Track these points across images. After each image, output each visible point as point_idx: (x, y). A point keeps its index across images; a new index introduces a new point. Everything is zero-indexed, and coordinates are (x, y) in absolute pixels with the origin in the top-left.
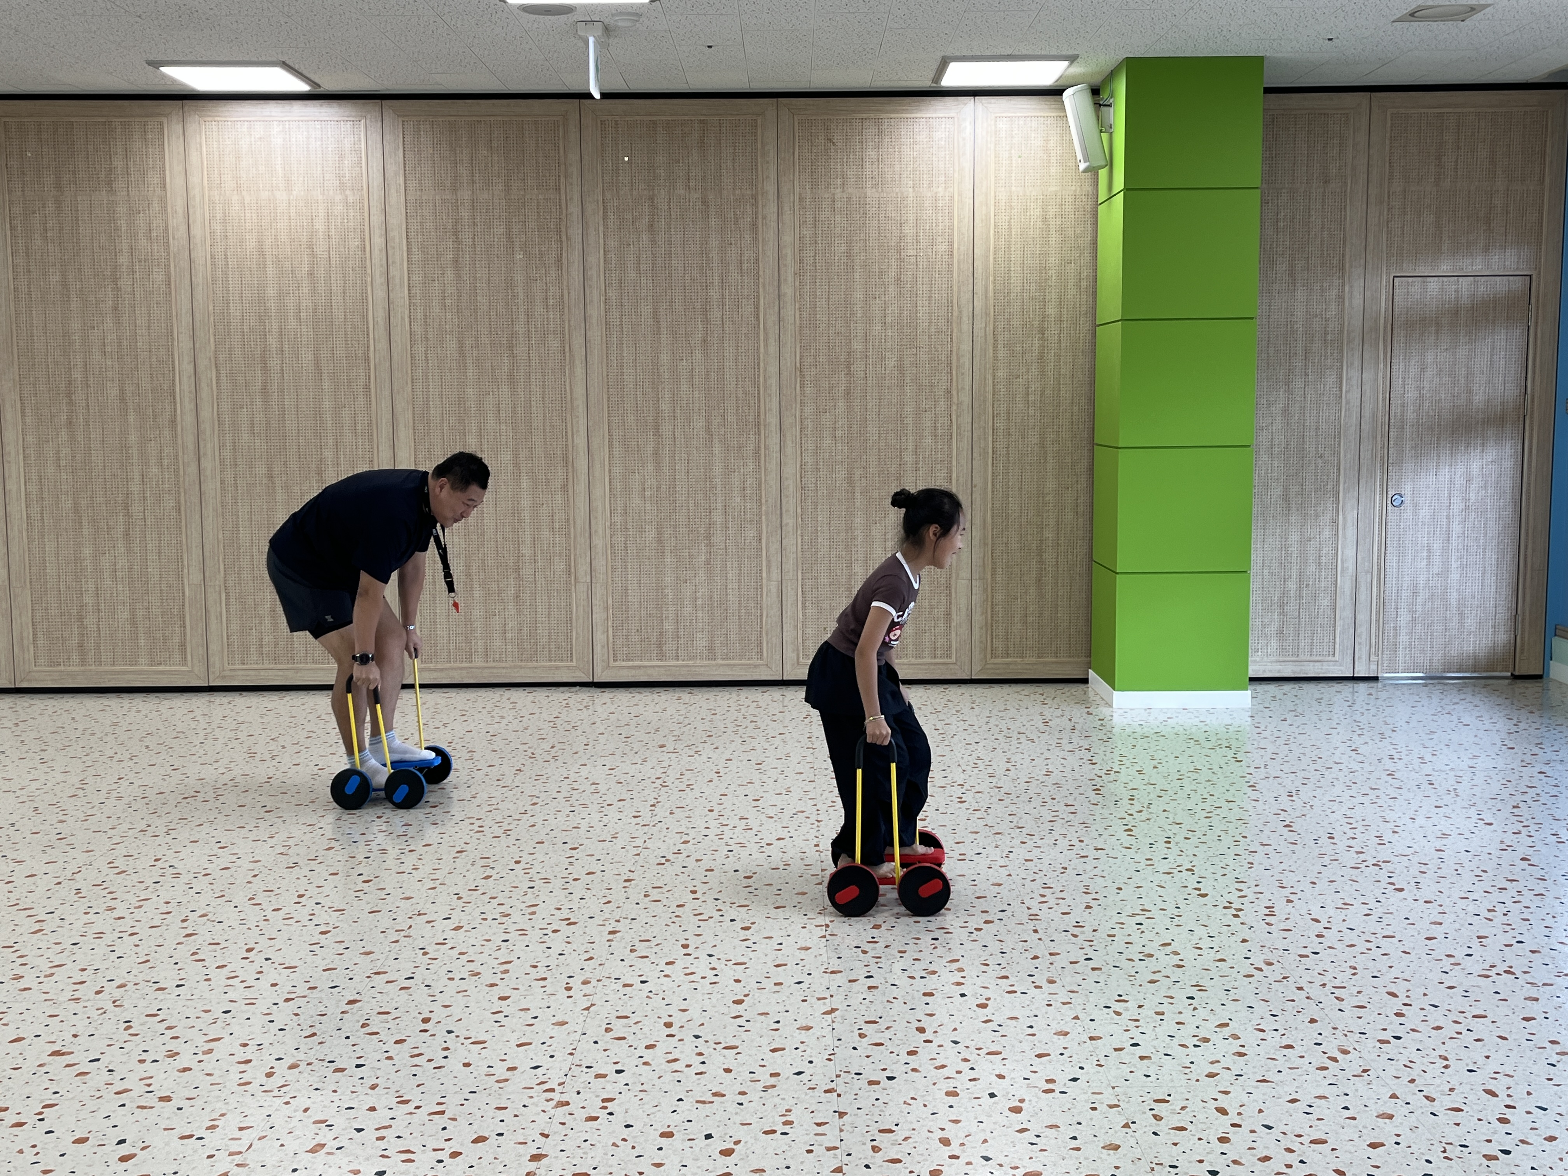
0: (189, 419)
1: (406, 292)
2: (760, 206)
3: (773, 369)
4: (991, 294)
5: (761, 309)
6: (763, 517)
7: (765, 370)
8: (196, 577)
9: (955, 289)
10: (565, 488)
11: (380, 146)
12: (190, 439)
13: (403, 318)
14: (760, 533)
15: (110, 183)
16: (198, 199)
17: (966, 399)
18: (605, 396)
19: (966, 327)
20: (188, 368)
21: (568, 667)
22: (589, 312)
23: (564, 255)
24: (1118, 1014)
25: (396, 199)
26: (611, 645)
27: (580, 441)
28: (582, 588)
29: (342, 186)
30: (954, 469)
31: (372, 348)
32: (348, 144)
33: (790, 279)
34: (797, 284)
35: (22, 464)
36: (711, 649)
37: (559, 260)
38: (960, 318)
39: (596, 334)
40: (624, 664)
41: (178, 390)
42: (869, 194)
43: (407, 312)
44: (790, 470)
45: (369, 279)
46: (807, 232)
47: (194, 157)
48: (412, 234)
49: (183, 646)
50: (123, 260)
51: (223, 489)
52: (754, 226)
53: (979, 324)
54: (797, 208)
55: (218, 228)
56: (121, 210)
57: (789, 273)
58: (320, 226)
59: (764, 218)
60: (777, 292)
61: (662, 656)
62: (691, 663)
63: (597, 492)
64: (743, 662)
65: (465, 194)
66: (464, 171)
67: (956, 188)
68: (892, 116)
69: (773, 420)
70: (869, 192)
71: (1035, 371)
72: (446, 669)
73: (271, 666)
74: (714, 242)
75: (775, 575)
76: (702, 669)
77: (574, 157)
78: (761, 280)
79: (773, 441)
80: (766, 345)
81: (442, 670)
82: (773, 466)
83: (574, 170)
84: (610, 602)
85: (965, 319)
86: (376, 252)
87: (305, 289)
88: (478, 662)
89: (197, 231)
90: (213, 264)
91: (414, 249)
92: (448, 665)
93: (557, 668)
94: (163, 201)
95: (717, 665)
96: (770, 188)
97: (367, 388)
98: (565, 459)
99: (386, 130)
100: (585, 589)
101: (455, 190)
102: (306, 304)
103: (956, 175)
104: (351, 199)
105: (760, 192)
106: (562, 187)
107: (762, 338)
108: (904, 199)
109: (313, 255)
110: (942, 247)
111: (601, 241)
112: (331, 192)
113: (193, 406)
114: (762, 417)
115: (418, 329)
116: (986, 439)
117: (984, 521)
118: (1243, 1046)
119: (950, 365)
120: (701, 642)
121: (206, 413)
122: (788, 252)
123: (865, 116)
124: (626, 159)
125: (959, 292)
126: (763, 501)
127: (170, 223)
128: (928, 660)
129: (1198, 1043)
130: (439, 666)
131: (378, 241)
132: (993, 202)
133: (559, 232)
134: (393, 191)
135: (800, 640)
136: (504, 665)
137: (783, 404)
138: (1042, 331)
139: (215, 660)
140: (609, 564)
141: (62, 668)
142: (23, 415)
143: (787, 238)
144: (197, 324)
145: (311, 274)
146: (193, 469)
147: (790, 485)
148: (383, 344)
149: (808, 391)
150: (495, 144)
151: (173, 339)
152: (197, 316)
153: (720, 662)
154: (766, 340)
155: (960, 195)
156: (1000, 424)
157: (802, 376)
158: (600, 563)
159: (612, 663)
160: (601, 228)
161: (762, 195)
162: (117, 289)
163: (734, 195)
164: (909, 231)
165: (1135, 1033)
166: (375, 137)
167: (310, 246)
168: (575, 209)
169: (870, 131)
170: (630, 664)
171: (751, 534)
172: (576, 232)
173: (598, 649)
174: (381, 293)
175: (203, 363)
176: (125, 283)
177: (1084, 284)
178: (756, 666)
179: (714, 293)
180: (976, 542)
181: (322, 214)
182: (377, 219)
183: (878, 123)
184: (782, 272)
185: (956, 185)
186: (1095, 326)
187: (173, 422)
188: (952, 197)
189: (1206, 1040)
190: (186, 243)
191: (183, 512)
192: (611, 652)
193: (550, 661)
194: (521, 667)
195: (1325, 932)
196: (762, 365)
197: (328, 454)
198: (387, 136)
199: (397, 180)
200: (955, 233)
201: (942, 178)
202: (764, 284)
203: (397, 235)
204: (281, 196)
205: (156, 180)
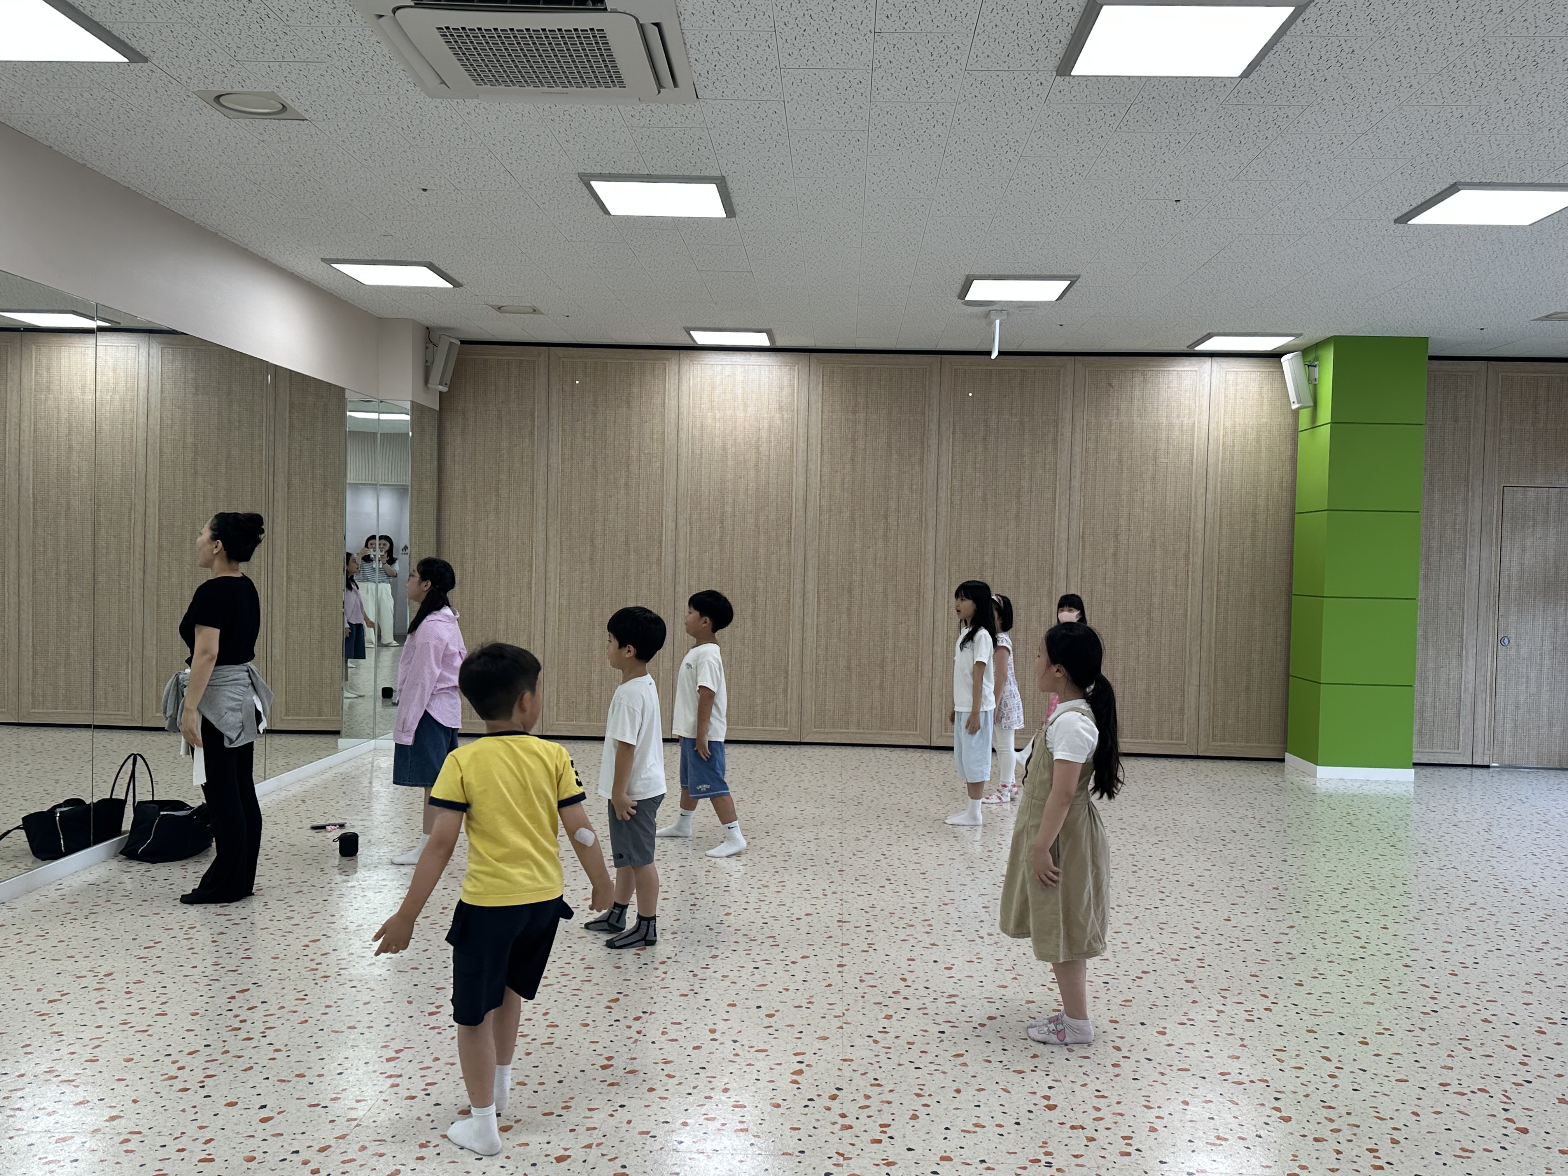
0: (670, 559)
1: (819, 479)
2: (1060, 427)
3: (1064, 536)
4: (1219, 490)
5: (1057, 495)
7: (1058, 537)
9: (1193, 486)
10: (917, 612)
11: (806, 383)
12: (670, 572)
13: (815, 497)
15: (628, 403)
16: (685, 414)
17: (1198, 560)
18: (948, 553)
19: (1200, 512)
20: (672, 525)
21: (913, 735)
22: (939, 495)
23: (925, 456)
25: (816, 418)
27: (929, 581)
29: (780, 409)
30: (1189, 609)
31: (794, 516)
32: (786, 381)
33: (1078, 475)
34: (1083, 479)
37: (921, 460)
38: (1196, 506)
39: (943, 509)
41: (664, 539)
42: (1135, 421)
43: (818, 492)
45: (794, 470)
46: (1091, 445)
47: (684, 387)
48: (825, 440)
50: (634, 453)
52: (1055, 440)
53: (1210, 511)
54: (1085, 429)
55: (697, 433)
56: (635, 420)
57: (1077, 472)
58: (764, 434)
59: (1062, 435)
60: (1068, 485)
63: (939, 616)
66: (861, 400)
67: (1196, 418)
68: (1154, 368)
70: (1136, 419)
71: (1248, 542)
74: (1027, 450)
77: (935, 392)
78: (1058, 477)
80: (1060, 520)
81: (828, 733)
83: (935, 401)
85: (1199, 506)
86: (800, 453)
87: (752, 474)
89: (683, 436)
91: (826, 451)
93: (907, 736)
94: (663, 415)
96: (1068, 415)
97: (789, 542)
98: (919, 592)
99: (812, 372)
101: (854, 412)
102: (752, 485)
103: (1197, 409)
104: (786, 416)
105: (1060, 417)
106: (926, 412)
107: (1057, 515)
108: (1159, 424)
109: (758, 452)
110: (1185, 457)
111: (951, 448)
112: (773, 412)
114: (1055, 568)
115: (824, 503)
116: (1212, 589)
117: (1210, 646)
119: (1188, 537)
121: (681, 555)
122: (1077, 458)
123: (1135, 368)
124: (970, 394)
125: (1196, 487)
127: (666, 430)
128: (1167, 741)
131: (802, 445)
132: (1222, 428)
133: (922, 443)
134: (814, 413)
136: (869, 732)
137: (1070, 560)
138: (1254, 515)
141: (575, 723)
142: (561, 553)
143: (1077, 449)
144: (679, 497)
145: (756, 466)
146: (670, 592)
148: (801, 513)
149: (1087, 551)
150: (883, 383)
151: (663, 505)
152: (680, 490)
154: (1060, 516)
155: (1199, 422)
156: (1223, 579)
157: (1084, 542)
158: (939, 664)
160: (951, 440)
161: (1062, 419)
162: (628, 471)
163: (1042, 419)
164: (1163, 446)
166: (804, 377)
167: (757, 447)
168: (934, 427)
169: (1138, 379)
172: (933, 442)
173: (935, 723)
174: (801, 479)
175: (681, 522)
176: (634, 468)
177: (1285, 485)
179: (1025, 484)
180: (1203, 660)
181: (766, 426)
182: (802, 431)
183: (1143, 374)
184: (1073, 471)
185: (1197, 416)
186: (1293, 513)
187: (659, 560)
188: (1194, 424)
190: (675, 443)
193: (902, 731)
194: (882, 735)
196: (1056, 533)
197: (760, 584)
198: (812, 377)
199: (817, 406)
200: (1195, 448)
201: (1187, 411)
202: (1060, 479)
203: (815, 441)
204: (740, 414)
205: (659, 401)
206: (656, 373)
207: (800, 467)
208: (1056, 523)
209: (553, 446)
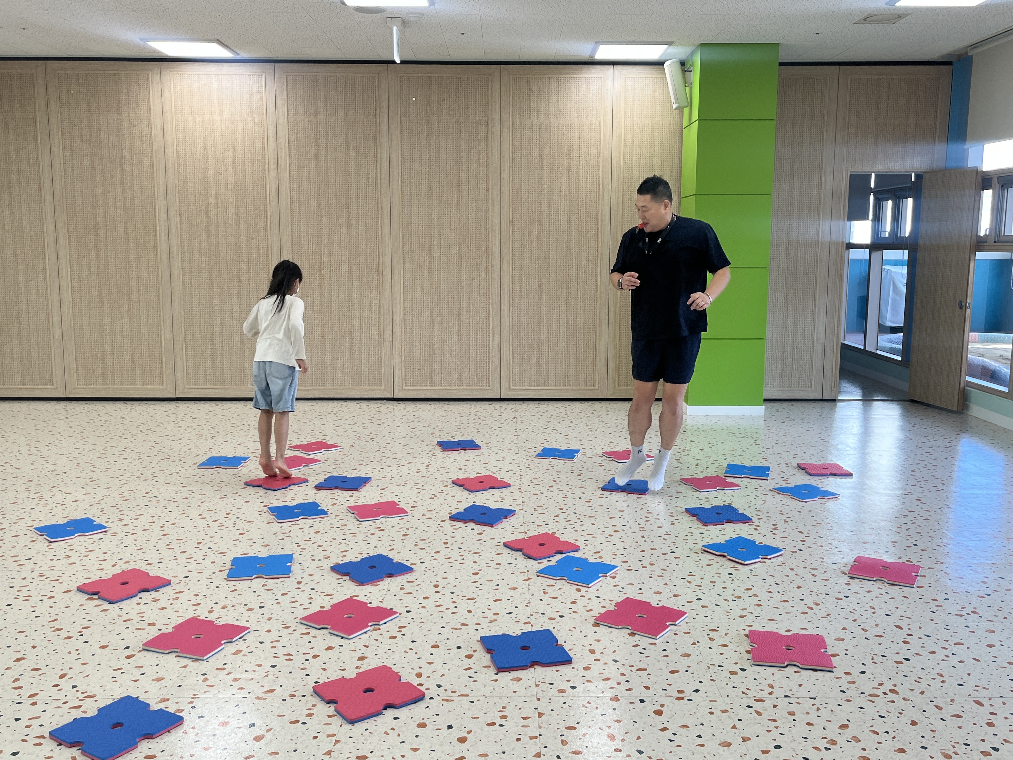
0: (165, 245)
1: (288, 173)
2: (490, 127)
3: (497, 221)
4: (621, 180)
5: (491, 186)
6: (490, 306)
7: (492, 221)
8: (169, 336)
9: (601, 176)
10: (378, 286)
11: (273, 89)
12: (165, 256)
13: (286, 189)
14: (488, 314)
15: (118, 108)
16: (169, 119)
17: (607, 240)
18: (401, 235)
19: (607, 198)
20: (164, 216)
21: (380, 389)
22: (392, 187)
23: (378, 154)
24: (690, 582)
25: (283, 121)
26: (403, 377)
27: (387, 260)
28: (388, 344)
29: (252, 112)
30: (599, 279)
31: (268, 206)
32: (255, 88)
34: (511, 172)
35: (69, 270)
36: (460, 379)
37: (375, 157)
38: (603, 193)
39: (396, 199)
40: (411, 388)
41: (158, 228)
42: (552, 121)
43: (288, 186)
44: (506, 279)
45: (267, 166)
47: (167, 95)
48: (292, 140)
49: (161, 374)
50: (127, 154)
51: (184, 285)
52: (487, 137)
53: (614, 197)
54: (511, 128)
55: (180, 135)
56: (125, 124)
57: (506, 166)
58: (239, 136)
59: (492, 133)
60: (499, 177)
61: (432, 383)
62: (448, 388)
63: (396, 289)
64: (478, 387)
65: (322, 117)
66: (321, 104)
67: (602, 118)
68: (566, 76)
69: (497, 250)
72: (311, 390)
73: (211, 387)
74: (464, 146)
75: (497, 339)
76: (455, 391)
77: (384, 97)
78: (490, 170)
79: (497, 262)
80: (493, 207)
81: (308, 390)
82: (496, 276)
83: (384, 104)
84: (403, 352)
85: (606, 193)
86: (271, 151)
87: (231, 170)
88: (329, 386)
89: (168, 138)
90: (178, 157)
91: (293, 149)
92: (311, 388)
93: (374, 390)
94: (149, 119)
95: (463, 389)
96: (496, 116)
97: (266, 229)
98: (378, 270)
99: (277, 80)
100: (389, 345)
101: (316, 115)
102: (231, 180)
103: (602, 111)
104: (257, 120)
105: (490, 118)
106: (377, 115)
107: (490, 203)
108: (572, 124)
109: (235, 151)
110: (594, 152)
111: (400, 146)
112: (245, 116)
113: (166, 237)
114: (490, 248)
115: (295, 194)
118: (760, 601)
119: (597, 219)
120: (455, 376)
121: (174, 242)
122: (506, 154)
123: (551, 76)
124: (414, 99)
125: (603, 177)
126: (490, 296)
127: (153, 133)
128: (583, 388)
129: (734, 599)
130: (307, 388)
131: (272, 144)
132: (623, 127)
133: (375, 141)
134: (281, 115)
135: (511, 375)
136: (343, 387)
137: (502, 241)
139: (180, 382)
140: (403, 331)
141: (93, 386)
142: (70, 241)
143: (505, 146)
144: (169, 192)
145: (234, 163)
146: (167, 273)
147: (506, 287)
148: (275, 203)
149: (516, 234)
150: (339, 89)
151: (155, 199)
152: (169, 186)
153: (465, 387)
154: (493, 204)
155: (604, 122)
157: (513, 226)
158: (398, 330)
159: (404, 386)
160: (399, 138)
161: (492, 120)
162: (122, 170)
163: (476, 120)
164: (575, 142)
165: (699, 593)
166: (271, 84)
167: (234, 147)
168: (384, 127)
169: (554, 84)
170: (415, 388)
171: (483, 315)
172: (385, 140)
173: (396, 379)
174: (273, 174)
175: (172, 214)
176: (127, 167)
178: (486, 390)
179: (464, 176)
181: (240, 128)
182: (271, 131)
183: (558, 80)
184: (502, 164)
185: (602, 116)
186: (680, 198)
187: (155, 247)
188: (600, 123)
189: (739, 597)
190: (162, 143)
191: (161, 299)
192: (404, 381)
193: (369, 385)
194: (353, 389)
195: (806, 539)
196: (490, 218)
197: (244, 266)
198: (277, 84)
199: (283, 109)
200: (602, 144)
201: (594, 112)
202: (492, 172)
203: (283, 141)
204: (217, 118)
205: (145, 108)
206: (141, 82)
207: (272, 163)
208: (490, 210)
209: (55, 149)
